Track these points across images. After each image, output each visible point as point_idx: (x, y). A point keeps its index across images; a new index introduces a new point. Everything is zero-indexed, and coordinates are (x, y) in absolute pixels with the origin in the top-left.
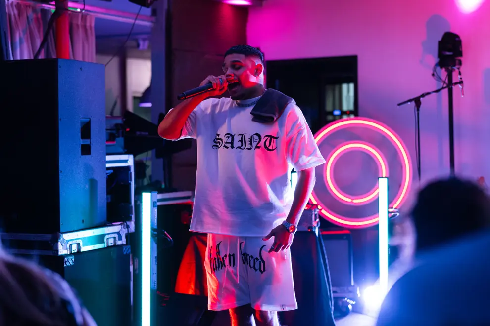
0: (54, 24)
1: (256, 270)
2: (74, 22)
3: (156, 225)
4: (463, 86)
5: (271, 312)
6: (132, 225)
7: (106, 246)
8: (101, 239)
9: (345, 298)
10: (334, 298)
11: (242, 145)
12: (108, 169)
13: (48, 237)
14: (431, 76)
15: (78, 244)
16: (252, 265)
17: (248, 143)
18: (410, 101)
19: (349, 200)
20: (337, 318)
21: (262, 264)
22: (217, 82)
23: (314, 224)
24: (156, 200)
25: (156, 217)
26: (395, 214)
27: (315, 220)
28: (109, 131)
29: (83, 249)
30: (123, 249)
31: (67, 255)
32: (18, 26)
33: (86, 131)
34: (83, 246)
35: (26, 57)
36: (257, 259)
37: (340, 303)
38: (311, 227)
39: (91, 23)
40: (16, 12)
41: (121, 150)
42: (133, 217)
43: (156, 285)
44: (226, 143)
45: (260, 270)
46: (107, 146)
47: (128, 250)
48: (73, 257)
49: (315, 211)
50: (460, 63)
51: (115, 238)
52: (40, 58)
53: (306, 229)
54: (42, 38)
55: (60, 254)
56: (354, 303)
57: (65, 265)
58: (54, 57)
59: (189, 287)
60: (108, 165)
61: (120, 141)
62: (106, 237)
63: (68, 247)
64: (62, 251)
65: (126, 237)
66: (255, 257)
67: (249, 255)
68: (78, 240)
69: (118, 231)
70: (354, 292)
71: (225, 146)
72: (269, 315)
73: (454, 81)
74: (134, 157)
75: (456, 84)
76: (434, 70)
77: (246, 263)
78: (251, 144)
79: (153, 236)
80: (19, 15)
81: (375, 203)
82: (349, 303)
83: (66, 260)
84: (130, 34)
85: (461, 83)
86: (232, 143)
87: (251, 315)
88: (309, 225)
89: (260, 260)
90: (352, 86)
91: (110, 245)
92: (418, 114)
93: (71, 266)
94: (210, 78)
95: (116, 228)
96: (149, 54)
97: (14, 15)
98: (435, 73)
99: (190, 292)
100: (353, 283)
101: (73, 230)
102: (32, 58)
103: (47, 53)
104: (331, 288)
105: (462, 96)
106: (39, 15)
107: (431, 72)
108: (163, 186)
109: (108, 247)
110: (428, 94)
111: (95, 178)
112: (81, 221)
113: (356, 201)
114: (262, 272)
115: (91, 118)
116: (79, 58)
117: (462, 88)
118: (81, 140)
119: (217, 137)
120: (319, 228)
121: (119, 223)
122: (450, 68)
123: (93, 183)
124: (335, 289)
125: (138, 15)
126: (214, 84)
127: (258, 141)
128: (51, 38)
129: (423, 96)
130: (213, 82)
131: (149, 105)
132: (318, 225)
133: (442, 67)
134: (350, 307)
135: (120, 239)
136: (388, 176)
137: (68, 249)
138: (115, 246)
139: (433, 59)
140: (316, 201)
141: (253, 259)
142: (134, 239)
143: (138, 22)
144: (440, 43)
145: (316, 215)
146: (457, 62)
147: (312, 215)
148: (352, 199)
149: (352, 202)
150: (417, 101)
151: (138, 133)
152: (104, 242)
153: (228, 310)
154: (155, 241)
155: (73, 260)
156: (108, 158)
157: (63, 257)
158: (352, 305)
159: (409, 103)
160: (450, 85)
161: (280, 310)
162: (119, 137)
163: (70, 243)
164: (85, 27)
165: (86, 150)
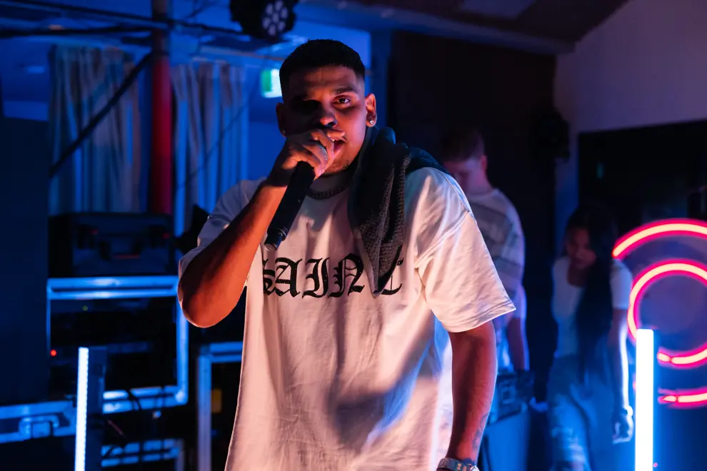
11: (317, 286)
17: (332, 280)
19: (664, 358)
44: (278, 281)
51: (51, 423)
69: (58, 411)
71: (275, 290)
78: (339, 282)
86: (292, 282)
95: (53, 406)
113: (678, 361)
135: (64, 424)
148: (671, 358)
149: (670, 361)
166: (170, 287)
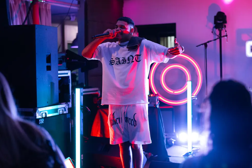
0: (32, 8)
1: (132, 125)
2: (41, 7)
3: (82, 104)
4: (227, 37)
5: (139, 145)
6: (70, 104)
7: (59, 114)
8: (56, 110)
9: (170, 138)
10: (166, 138)
11: (124, 62)
12: (59, 77)
13: (31, 110)
14: (211, 33)
15: (46, 113)
16: (130, 122)
18: (202, 44)
19: (172, 92)
20: (167, 148)
21: (135, 122)
22: (112, 32)
23: (157, 103)
24: (82, 92)
25: (82, 100)
26: (195, 98)
27: (157, 101)
28: (59, 60)
29: (48, 116)
30: (67, 115)
31: (40, 119)
32: (14, 9)
33: (49, 59)
34: (48, 114)
35: (18, 24)
36: (132, 120)
37: (168, 141)
38: (155, 105)
39: (49, 7)
40: (13, 2)
41: (65, 68)
42: (71, 100)
43: (83, 132)
44: (117, 62)
45: (134, 125)
46: (59, 66)
47: (69, 116)
48: (43, 119)
49: (157, 97)
50: (225, 27)
51: (63, 110)
52: (25, 24)
53: (153, 106)
54: (26, 15)
55: (37, 118)
56: (175, 140)
57: (40, 123)
58: (32, 24)
59: (97, 133)
60: (59, 76)
61: (64, 64)
62: (59, 110)
63: (41, 115)
64: (38, 116)
65: (68, 110)
66: (131, 119)
67: (128, 118)
68: (45, 111)
69: (64, 107)
70: (175, 135)
71: (116, 64)
72: (138, 146)
73: (222, 35)
74: (71, 71)
75: (224, 36)
76: (213, 30)
77: (127, 121)
78: (129, 61)
79: (81, 109)
80: (15, 4)
81: (185, 93)
82: (173, 141)
83: (40, 120)
84: (68, 13)
85: (226, 36)
87: (130, 146)
88: (155, 104)
89: (134, 120)
90: (173, 38)
91: (60, 114)
92: (206, 51)
93: (43, 123)
94: (108, 30)
95: (63, 105)
96: (77, 23)
97: (13, 4)
98: (213, 32)
99: (98, 136)
100: (174, 131)
101: (42, 106)
102: (21, 24)
103: (29, 22)
104: (165, 134)
105: (227, 42)
106: (25, 4)
107: (211, 31)
108: (85, 86)
109: (60, 115)
110: (211, 41)
111: (53, 82)
112: (47, 102)
113: (176, 92)
114: (135, 126)
115: (51, 53)
116: (44, 24)
117: (227, 39)
118: (47, 64)
119: (112, 60)
120: (159, 105)
121: (64, 103)
122: (220, 29)
123: (52, 84)
124: (166, 134)
125: (72, 4)
126: (110, 33)
127: (132, 58)
128: (30, 15)
129: (208, 42)
130: (110, 32)
131: (77, 47)
132: (158, 104)
133: (216, 29)
134: (173, 142)
135: (65, 110)
136: (191, 80)
137: (41, 116)
138: (63, 114)
139: (212, 25)
140: (157, 92)
141: (130, 120)
142: (72, 111)
143: (72, 7)
144: (215, 17)
145: (157, 99)
146: (224, 26)
147: (156, 99)
148: (174, 92)
149: (174, 93)
150: (206, 45)
151: (73, 60)
152: (58, 112)
153: (118, 144)
154: (82, 112)
155: (43, 121)
156: (59, 72)
157: (38, 119)
158: (174, 141)
159: (202, 46)
160: (220, 37)
161: (143, 144)
162: (64, 62)
163: (42, 113)
164: (46, 10)
165: (49, 68)
166: (67, 74)
